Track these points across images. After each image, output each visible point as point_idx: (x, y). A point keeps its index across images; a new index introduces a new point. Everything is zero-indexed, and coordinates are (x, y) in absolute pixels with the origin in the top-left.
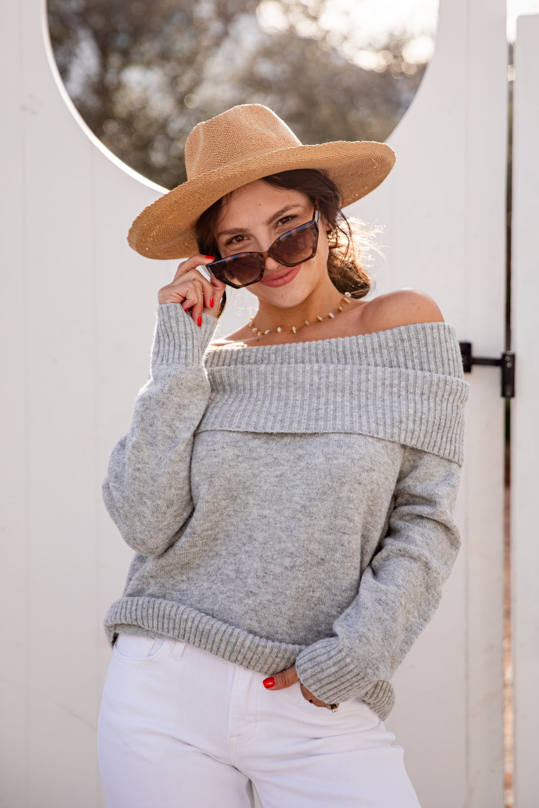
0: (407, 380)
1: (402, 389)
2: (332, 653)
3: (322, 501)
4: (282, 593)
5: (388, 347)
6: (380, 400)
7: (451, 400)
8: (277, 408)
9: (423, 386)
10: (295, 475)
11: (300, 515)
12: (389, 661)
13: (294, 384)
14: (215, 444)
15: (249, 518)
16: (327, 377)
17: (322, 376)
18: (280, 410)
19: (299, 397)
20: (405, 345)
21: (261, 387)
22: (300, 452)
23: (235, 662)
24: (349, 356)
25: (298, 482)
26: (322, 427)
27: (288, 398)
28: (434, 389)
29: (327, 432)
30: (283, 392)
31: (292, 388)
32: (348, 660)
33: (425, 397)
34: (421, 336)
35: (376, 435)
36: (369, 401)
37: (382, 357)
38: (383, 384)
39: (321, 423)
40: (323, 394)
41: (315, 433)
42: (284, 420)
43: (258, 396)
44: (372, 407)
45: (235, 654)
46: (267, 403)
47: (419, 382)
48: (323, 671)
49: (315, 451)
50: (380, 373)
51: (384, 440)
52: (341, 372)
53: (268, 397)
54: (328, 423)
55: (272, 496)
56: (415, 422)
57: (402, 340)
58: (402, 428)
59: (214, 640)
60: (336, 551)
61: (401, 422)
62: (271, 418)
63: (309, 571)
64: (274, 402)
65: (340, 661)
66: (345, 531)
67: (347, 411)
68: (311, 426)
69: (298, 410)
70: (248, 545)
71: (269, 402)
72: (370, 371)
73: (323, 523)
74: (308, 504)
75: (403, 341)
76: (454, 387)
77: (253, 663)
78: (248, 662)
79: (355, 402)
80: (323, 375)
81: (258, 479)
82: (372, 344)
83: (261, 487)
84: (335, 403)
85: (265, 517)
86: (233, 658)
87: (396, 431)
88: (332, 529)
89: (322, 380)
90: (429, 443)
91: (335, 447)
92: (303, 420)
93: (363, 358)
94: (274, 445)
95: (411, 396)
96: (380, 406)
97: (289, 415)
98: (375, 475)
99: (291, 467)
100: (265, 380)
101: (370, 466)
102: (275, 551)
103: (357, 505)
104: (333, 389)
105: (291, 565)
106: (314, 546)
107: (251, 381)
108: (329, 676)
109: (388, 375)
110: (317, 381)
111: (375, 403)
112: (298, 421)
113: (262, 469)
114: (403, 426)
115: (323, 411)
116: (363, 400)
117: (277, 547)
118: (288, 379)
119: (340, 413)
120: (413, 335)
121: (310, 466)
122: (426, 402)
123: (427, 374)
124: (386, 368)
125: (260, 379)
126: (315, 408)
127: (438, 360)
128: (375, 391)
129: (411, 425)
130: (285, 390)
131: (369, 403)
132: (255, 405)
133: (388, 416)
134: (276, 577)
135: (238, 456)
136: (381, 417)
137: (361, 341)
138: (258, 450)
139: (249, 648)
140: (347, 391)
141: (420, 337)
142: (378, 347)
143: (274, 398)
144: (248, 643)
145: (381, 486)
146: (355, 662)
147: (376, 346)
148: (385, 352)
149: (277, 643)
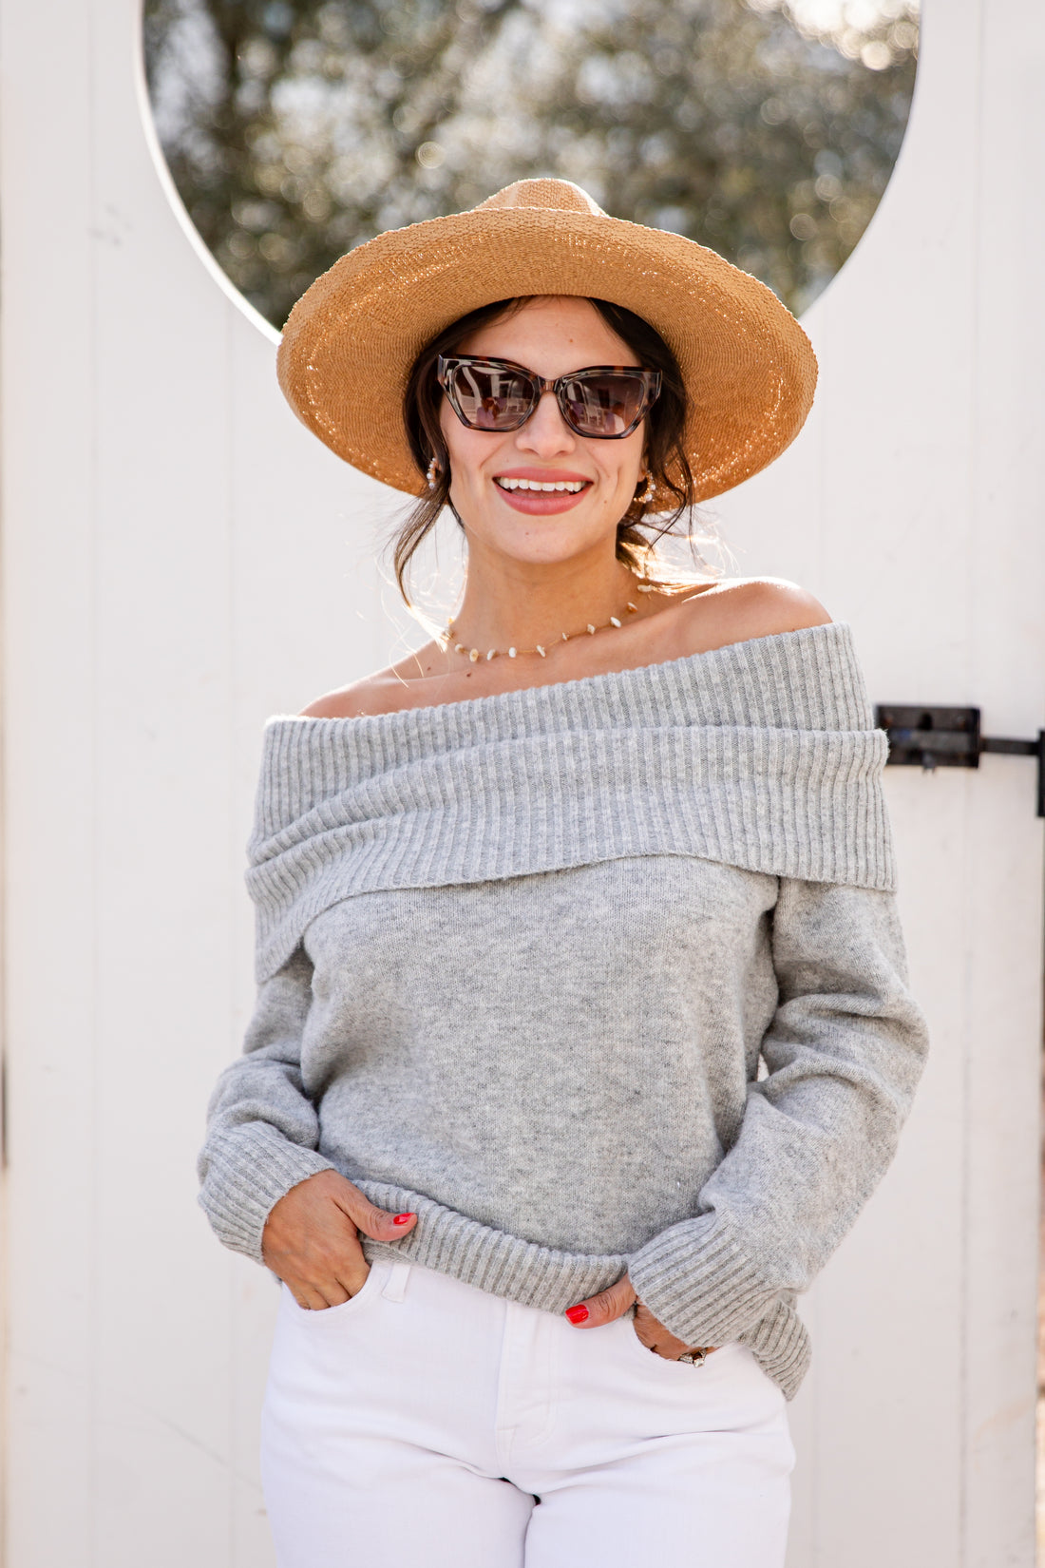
0: (751, 750)
1: (741, 768)
2: (705, 1240)
3: (619, 986)
4: (574, 1163)
5: (710, 687)
6: (700, 790)
7: (841, 776)
8: (502, 829)
9: (784, 757)
10: (558, 944)
11: (582, 1017)
12: (805, 1257)
13: (529, 777)
14: (392, 907)
15: (482, 1036)
16: (593, 757)
17: (582, 755)
18: (508, 833)
19: (542, 803)
20: (745, 680)
21: (464, 793)
22: (561, 899)
23: (505, 1295)
24: (633, 708)
25: (566, 956)
26: (596, 852)
27: (519, 807)
28: (804, 761)
29: (606, 859)
30: (510, 796)
31: (527, 785)
32: (735, 1248)
33: (787, 779)
34: (775, 660)
35: (702, 855)
36: (680, 794)
37: (699, 704)
38: (704, 760)
39: (592, 845)
40: (589, 790)
41: (584, 866)
42: (520, 850)
43: (460, 811)
44: (688, 805)
45: (504, 1281)
46: (481, 823)
47: (775, 750)
48: (686, 1275)
49: (589, 894)
50: (696, 740)
51: (718, 862)
52: (619, 744)
53: (481, 811)
54: (607, 842)
55: (521, 989)
56: (770, 830)
57: (739, 671)
58: (749, 842)
59: (465, 1256)
60: (657, 1076)
61: (744, 831)
62: (493, 851)
63: (616, 1115)
64: (494, 818)
65: (719, 1252)
66: (668, 1038)
67: (640, 816)
68: (573, 854)
69: (543, 828)
70: (493, 1086)
71: (484, 820)
72: (677, 738)
73: (628, 1026)
74: (593, 994)
75: (740, 673)
76: (847, 751)
77: (538, 1296)
78: (529, 1295)
79: (654, 799)
80: (584, 754)
81: (488, 960)
82: (678, 681)
83: (496, 975)
84: (614, 804)
85: (515, 1029)
86: (502, 1289)
87: (738, 847)
88: (644, 1036)
89: (583, 764)
90: (810, 865)
91: (628, 883)
92: (557, 846)
93: (663, 709)
94: (508, 894)
95: (759, 780)
96: (703, 802)
97: (528, 840)
98: (713, 928)
99: (547, 930)
100: (470, 779)
101: (701, 911)
102: (548, 1089)
103: (683, 986)
104: (607, 779)
105: (583, 1109)
106: (618, 1070)
107: (443, 785)
108: (699, 1283)
109: (712, 742)
110: (574, 767)
111: (691, 797)
112: (548, 849)
113: (492, 941)
114: (750, 838)
115: (593, 821)
116: (669, 794)
117: (550, 1081)
118: (515, 771)
119: (627, 821)
120: (759, 660)
121: (585, 924)
122: (787, 790)
123: (789, 733)
124: (708, 727)
125: (461, 778)
126: (576, 817)
127: (810, 702)
128: (689, 775)
129: (764, 836)
130: (512, 793)
131: (681, 798)
132: (458, 831)
133: (721, 820)
134: (558, 1136)
135: (441, 925)
136: (707, 822)
137: (655, 678)
138: (479, 908)
139: (531, 1269)
140: (636, 781)
141: (773, 663)
142: (690, 687)
143: (494, 812)
144: (528, 1260)
145: (729, 946)
146: (748, 1251)
147: (687, 685)
148: (705, 695)
149: (581, 1257)
